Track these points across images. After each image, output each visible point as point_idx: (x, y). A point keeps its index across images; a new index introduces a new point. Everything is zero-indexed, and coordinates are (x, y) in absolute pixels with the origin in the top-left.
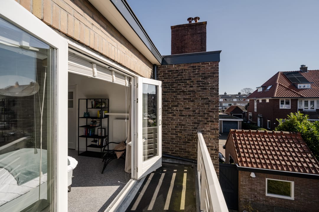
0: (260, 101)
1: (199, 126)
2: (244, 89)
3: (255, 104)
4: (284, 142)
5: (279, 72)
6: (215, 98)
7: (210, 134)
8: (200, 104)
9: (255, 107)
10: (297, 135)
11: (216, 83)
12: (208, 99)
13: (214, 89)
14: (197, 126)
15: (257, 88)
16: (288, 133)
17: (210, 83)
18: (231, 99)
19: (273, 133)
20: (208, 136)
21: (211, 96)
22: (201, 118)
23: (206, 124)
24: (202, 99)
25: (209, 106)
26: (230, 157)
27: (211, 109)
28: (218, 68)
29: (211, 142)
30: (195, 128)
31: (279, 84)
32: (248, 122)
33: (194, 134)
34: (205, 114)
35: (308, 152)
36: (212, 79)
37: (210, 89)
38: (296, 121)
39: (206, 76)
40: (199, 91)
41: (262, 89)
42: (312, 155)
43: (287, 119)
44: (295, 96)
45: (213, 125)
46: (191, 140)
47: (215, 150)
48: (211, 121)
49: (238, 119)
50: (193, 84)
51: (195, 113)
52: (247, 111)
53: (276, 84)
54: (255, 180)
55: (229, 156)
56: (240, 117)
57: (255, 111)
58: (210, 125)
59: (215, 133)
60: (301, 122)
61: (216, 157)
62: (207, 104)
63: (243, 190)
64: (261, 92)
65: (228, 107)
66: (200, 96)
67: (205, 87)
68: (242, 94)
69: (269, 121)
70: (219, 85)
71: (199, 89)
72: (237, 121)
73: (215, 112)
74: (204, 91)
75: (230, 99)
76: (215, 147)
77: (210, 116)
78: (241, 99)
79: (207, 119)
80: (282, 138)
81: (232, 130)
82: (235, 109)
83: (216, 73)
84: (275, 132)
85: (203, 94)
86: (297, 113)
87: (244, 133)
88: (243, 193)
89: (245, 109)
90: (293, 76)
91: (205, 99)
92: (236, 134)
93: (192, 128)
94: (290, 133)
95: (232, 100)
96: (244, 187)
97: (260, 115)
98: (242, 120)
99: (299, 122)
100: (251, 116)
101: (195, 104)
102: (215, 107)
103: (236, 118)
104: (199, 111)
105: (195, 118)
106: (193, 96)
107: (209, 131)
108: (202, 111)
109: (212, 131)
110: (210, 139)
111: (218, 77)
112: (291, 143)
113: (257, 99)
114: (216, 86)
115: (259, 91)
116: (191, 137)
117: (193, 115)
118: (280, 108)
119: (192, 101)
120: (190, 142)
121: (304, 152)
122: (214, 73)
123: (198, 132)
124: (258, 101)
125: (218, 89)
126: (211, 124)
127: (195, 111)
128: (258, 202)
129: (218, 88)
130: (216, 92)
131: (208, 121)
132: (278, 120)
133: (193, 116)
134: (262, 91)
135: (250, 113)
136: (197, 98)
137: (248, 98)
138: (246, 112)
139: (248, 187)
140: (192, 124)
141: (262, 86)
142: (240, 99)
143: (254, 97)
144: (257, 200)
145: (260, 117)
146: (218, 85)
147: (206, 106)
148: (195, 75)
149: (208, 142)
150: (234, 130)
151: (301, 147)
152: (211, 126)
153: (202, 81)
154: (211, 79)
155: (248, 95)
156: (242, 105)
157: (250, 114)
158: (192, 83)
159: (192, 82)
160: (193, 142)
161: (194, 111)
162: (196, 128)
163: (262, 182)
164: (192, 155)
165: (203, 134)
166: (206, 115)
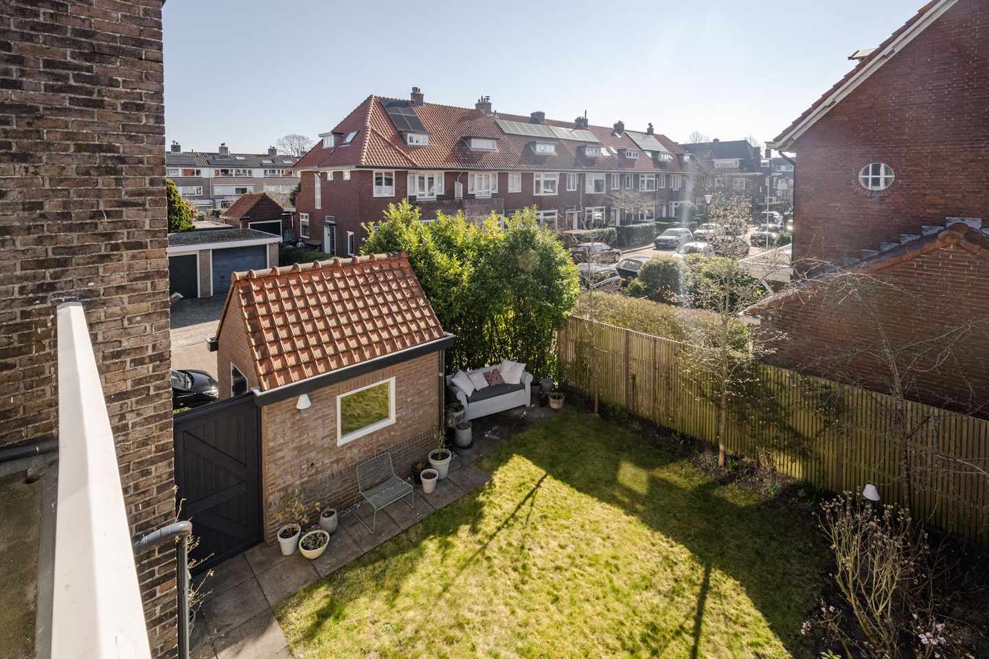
0: (330, 177)
1: (63, 273)
2: (287, 137)
3: (318, 185)
4: (376, 283)
5: (371, 96)
6: (148, 146)
7: (126, 301)
8: (71, 172)
9: (318, 196)
10: (400, 258)
11: (153, 86)
12: (111, 148)
13: (140, 108)
14: (55, 276)
15: (320, 136)
16: (384, 256)
17: (120, 79)
18: (245, 171)
19: (354, 264)
20: (117, 309)
21: (130, 138)
22: (75, 235)
23: (104, 258)
24: (79, 148)
25: (118, 182)
26: (236, 373)
27: (132, 194)
28: (159, 26)
29: (133, 331)
30: (40, 288)
31: (372, 130)
32: (299, 244)
33: (40, 315)
34: (98, 214)
35: (420, 294)
36: (133, 64)
37: (125, 106)
38: (400, 225)
39: (99, 45)
40: (64, 111)
41: (333, 139)
42: (425, 302)
43: (384, 221)
44: (401, 162)
45: (141, 258)
46: (18, 352)
47: (152, 359)
48: (129, 246)
49: (266, 237)
50: (23, 74)
51: (43, 216)
52: (294, 210)
53: (366, 128)
54: (308, 418)
55: (232, 369)
56: (274, 229)
57: (318, 207)
58: (125, 260)
59: (150, 291)
60: (407, 226)
61: (157, 388)
62: (109, 171)
63: (276, 465)
64: (331, 149)
65: (235, 199)
66: (69, 136)
67: (95, 97)
68: (282, 154)
69: (350, 233)
70: (165, 95)
71: (65, 100)
72: (265, 246)
73: (147, 207)
74: (91, 114)
75: (241, 170)
76: (154, 347)
77: (127, 225)
78: (277, 172)
79: (109, 236)
80: (373, 273)
81: (238, 275)
82: (257, 204)
83: (150, 44)
84: (358, 259)
85: (86, 125)
86: (401, 203)
87: (278, 277)
88: (278, 473)
89: (289, 203)
90: (399, 111)
91: (99, 148)
92: (254, 287)
93: (22, 290)
94: (389, 256)
95: (250, 172)
96: (279, 454)
97: (330, 219)
98: (279, 239)
99: (403, 226)
100: (308, 225)
101: (36, 173)
102: (148, 185)
103: (260, 236)
104: (65, 205)
105: (39, 241)
106: (26, 134)
107: (121, 289)
108: (81, 203)
109: (140, 284)
110: (129, 319)
111: (159, 61)
112: (390, 281)
113: (322, 170)
114: (151, 97)
115: (326, 146)
116: (15, 336)
117: (29, 228)
118: (375, 195)
119: (22, 157)
120: (10, 360)
121: (414, 297)
122: (140, 43)
123: (60, 301)
124: (324, 176)
125: (163, 112)
126: (133, 257)
127: (40, 205)
128: (320, 476)
129: (161, 109)
130: (152, 122)
131: (116, 247)
132: (365, 227)
133: (29, 230)
134: (333, 145)
135: (305, 214)
136: (49, 145)
137: (296, 166)
138: (293, 213)
139: (294, 445)
140: (23, 268)
141: (334, 133)
142: (274, 171)
143: (312, 165)
144: (317, 473)
145: (330, 225)
146: (159, 95)
147: (104, 182)
148: (32, 28)
149: (119, 335)
150: (245, 273)
151: (408, 288)
152: (130, 267)
153: (76, 67)
154: (125, 63)
155: (298, 158)
156: (279, 192)
157: (304, 219)
158: (14, 68)
159: (19, 60)
160: (31, 359)
161: (32, 207)
162: (52, 287)
163: (327, 411)
164: (25, 422)
165: (89, 307)
166: (106, 219)
